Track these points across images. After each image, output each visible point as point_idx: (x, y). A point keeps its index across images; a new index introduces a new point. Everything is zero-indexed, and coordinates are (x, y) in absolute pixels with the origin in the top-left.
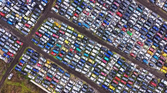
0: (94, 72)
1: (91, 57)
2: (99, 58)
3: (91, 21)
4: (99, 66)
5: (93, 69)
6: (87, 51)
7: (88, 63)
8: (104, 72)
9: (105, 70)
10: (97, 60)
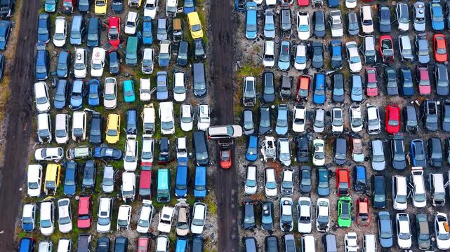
1: (132, 114)
2: (147, 146)
3: (284, 28)
4: (109, 172)
5: (82, 152)
6: (145, 84)
7: (97, 119)
9: (105, 205)
10: (131, 146)
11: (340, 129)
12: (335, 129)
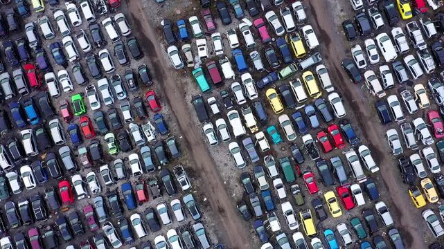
0: (287, 60)
1: (262, 116)
2: (239, 95)
4: (258, 65)
5: (286, 72)
6: (264, 145)
7: (289, 102)
8: (257, 36)
9: (249, 40)
10: (251, 90)
11: (102, 168)
12: (105, 167)
